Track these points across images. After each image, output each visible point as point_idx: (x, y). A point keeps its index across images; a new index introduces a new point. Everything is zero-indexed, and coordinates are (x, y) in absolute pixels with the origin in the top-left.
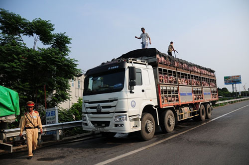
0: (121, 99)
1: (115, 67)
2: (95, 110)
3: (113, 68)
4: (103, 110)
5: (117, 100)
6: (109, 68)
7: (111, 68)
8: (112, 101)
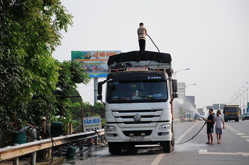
0: (166, 109)
1: (157, 78)
2: (132, 120)
3: (155, 78)
4: (143, 119)
5: (162, 110)
6: (149, 78)
7: (152, 78)
8: (154, 111)
